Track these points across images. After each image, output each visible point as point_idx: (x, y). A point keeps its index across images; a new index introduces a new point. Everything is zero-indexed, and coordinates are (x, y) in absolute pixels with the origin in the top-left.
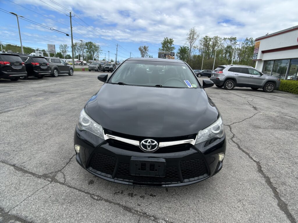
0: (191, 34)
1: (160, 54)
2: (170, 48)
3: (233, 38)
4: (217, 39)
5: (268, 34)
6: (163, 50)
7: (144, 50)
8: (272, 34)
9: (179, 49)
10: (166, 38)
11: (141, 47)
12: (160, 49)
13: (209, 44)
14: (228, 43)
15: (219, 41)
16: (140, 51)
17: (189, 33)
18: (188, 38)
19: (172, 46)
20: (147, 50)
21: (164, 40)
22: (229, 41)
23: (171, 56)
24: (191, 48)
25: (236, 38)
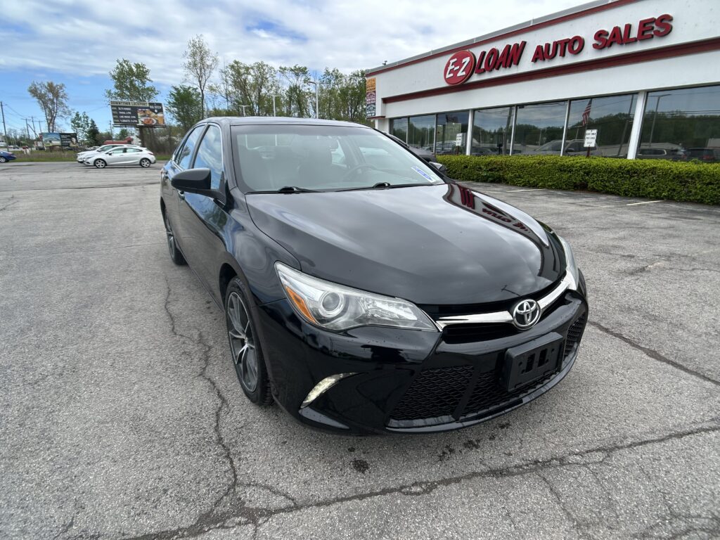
0: (194, 54)
1: (117, 107)
2: (144, 90)
3: (299, 68)
4: (264, 70)
5: (387, 64)
6: (121, 95)
7: (51, 96)
8: (396, 63)
9: (173, 95)
10: (121, 61)
11: (38, 87)
12: (109, 93)
13: (245, 80)
14: (291, 79)
15: (268, 76)
16: (36, 99)
17: (189, 51)
18: (190, 64)
19: (147, 86)
20: (61, 94)
21: (117, 68)
22: (293, 75)
23: (154, 114)
24: (202, 91)
25: (306, 68)
